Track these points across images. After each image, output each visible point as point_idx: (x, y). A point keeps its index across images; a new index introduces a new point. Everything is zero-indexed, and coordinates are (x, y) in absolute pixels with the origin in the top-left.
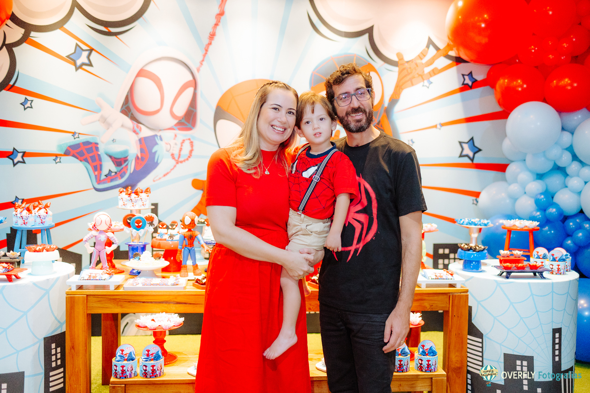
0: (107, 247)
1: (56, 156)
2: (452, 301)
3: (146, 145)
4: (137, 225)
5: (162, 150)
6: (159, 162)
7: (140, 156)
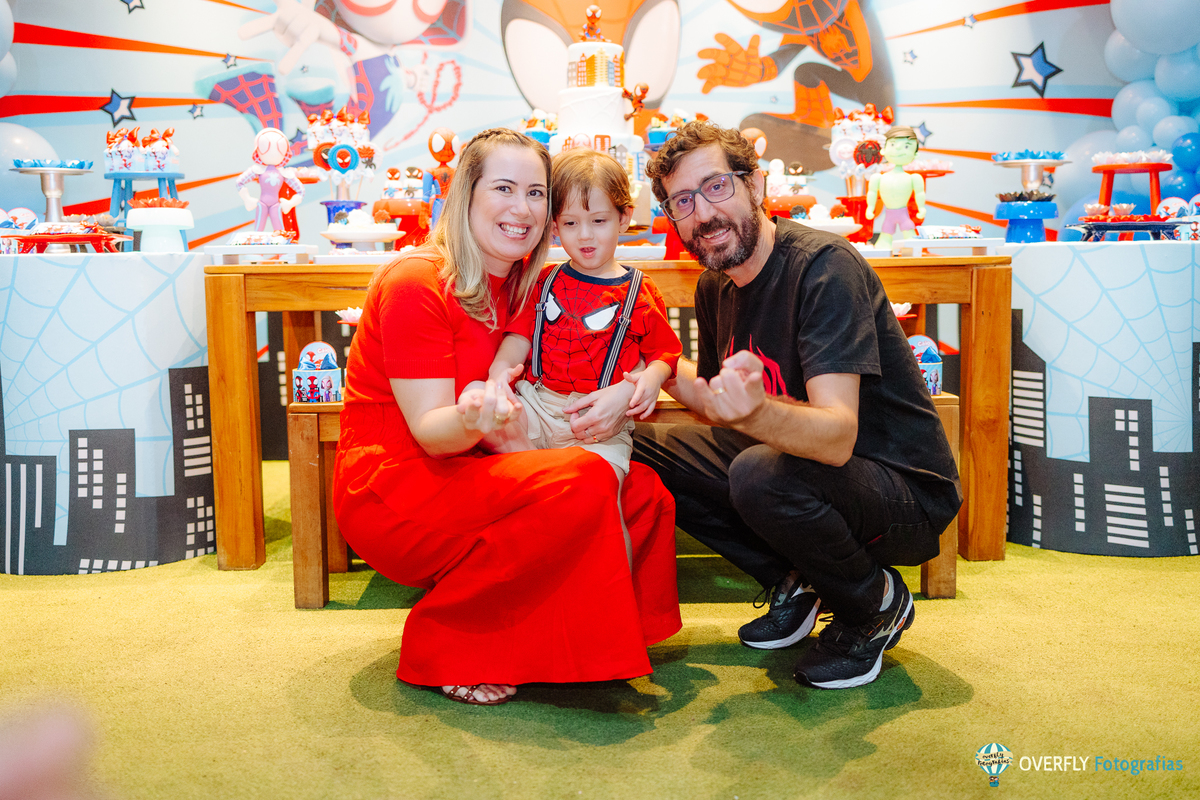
0: (282, 199)
1: (194, 103)
2: (978, 281)
3: (369, 75)
4: (340, 161)
5: (398, 85)
6: (394, 110)
7: (356, 99)
